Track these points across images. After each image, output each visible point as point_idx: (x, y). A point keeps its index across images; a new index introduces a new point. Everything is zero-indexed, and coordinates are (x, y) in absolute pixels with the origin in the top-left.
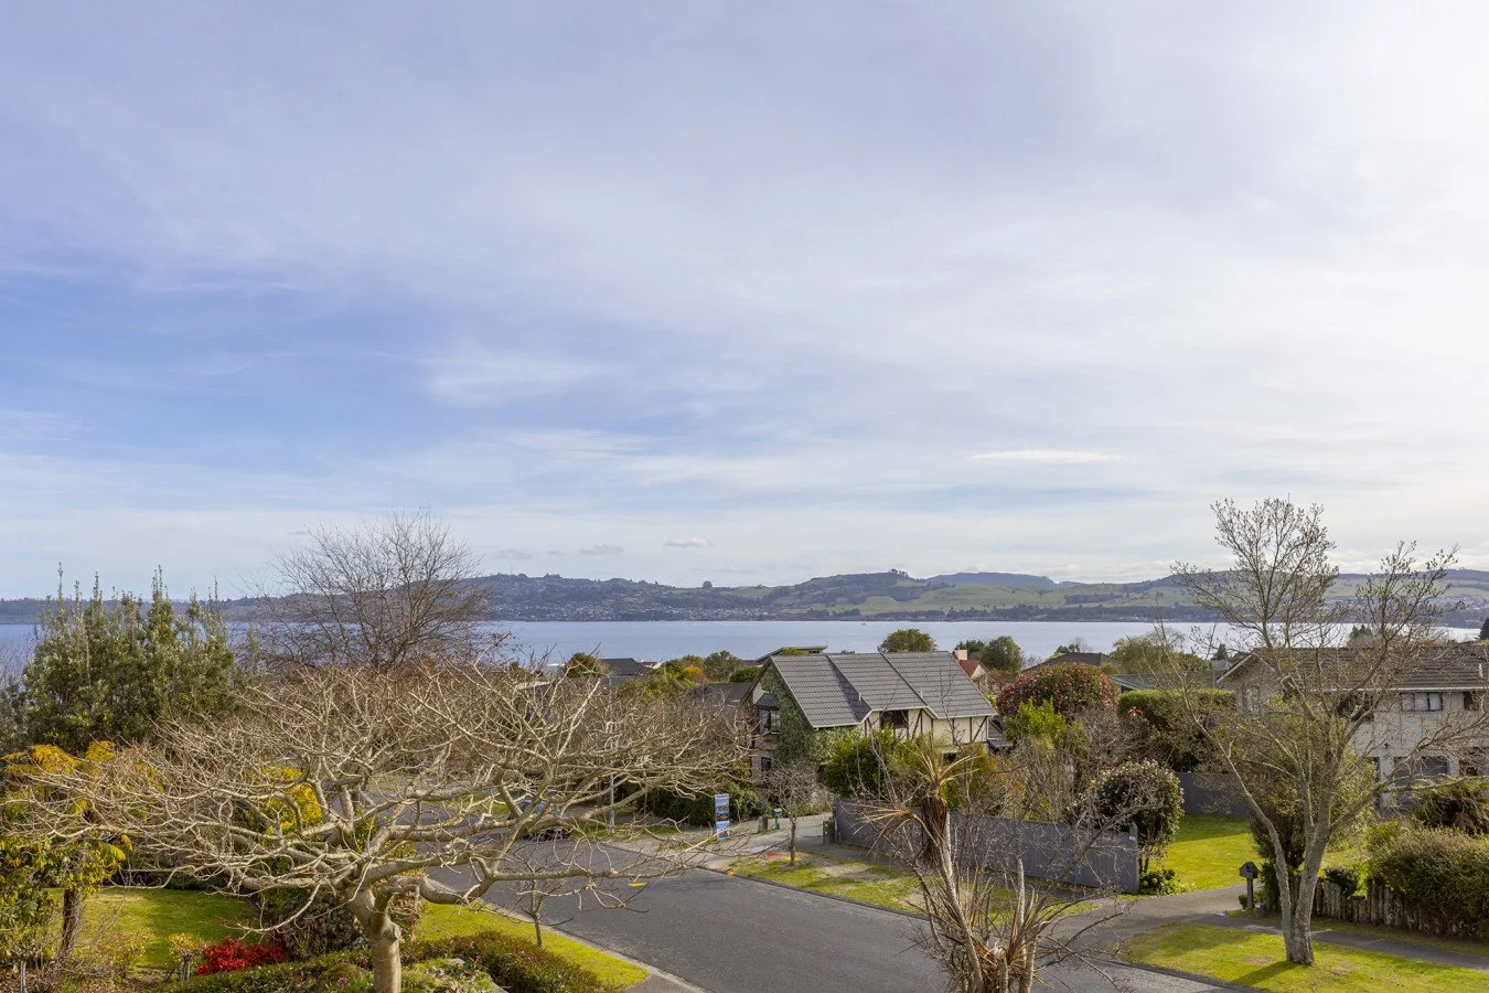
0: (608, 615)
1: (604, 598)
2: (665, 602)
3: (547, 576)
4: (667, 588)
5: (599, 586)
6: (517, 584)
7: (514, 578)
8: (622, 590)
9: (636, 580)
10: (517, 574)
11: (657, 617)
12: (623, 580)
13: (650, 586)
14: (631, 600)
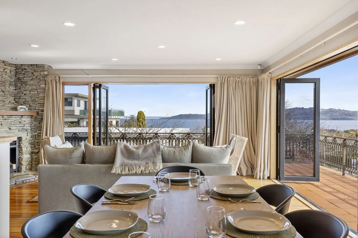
0: (328, 118)
1: (327, 114)
2: (346, 115)
3: (310, 108)
4: (347, 111)
5: (325, 110)
6: (301, 110)
7: (300, 108)
8: (333, 111)
9: (337, 109)
10: (301, 107)
11: (344, 119)
12: (333, 109)
13: (342, 111)
14: (336, 114)
